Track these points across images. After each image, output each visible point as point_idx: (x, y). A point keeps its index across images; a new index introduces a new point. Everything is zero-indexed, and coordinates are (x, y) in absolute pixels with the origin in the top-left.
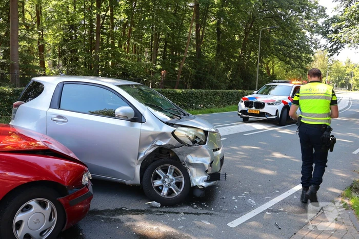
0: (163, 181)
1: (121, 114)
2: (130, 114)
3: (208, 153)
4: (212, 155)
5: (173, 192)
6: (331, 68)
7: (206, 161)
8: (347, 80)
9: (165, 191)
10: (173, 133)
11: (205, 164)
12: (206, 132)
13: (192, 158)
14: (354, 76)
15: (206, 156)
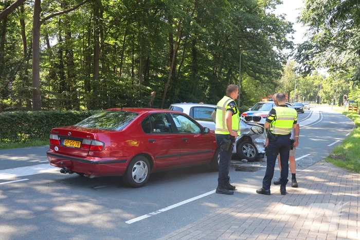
0: (247, 151)
5: (252, 156)
6: (299, 81)
8: (316, 93)
9: (248, 156)
10: (251, 129)
11: (263, 142)
13: (258, 140)
14: (322, 88)
15: (264, 139)
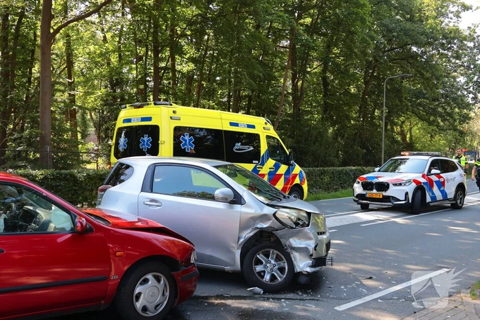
0: (265, 267)
1: (220, 196)
2: (230, 196)
3: (312, 236)
4: (317, 239)
5: (276, 278)
7: (311, 244)
9: (267, 277)
10: (274, 215)
11: (309, 247)
12: (309, 214)
13: (295, 242)
15: (310, 239)
